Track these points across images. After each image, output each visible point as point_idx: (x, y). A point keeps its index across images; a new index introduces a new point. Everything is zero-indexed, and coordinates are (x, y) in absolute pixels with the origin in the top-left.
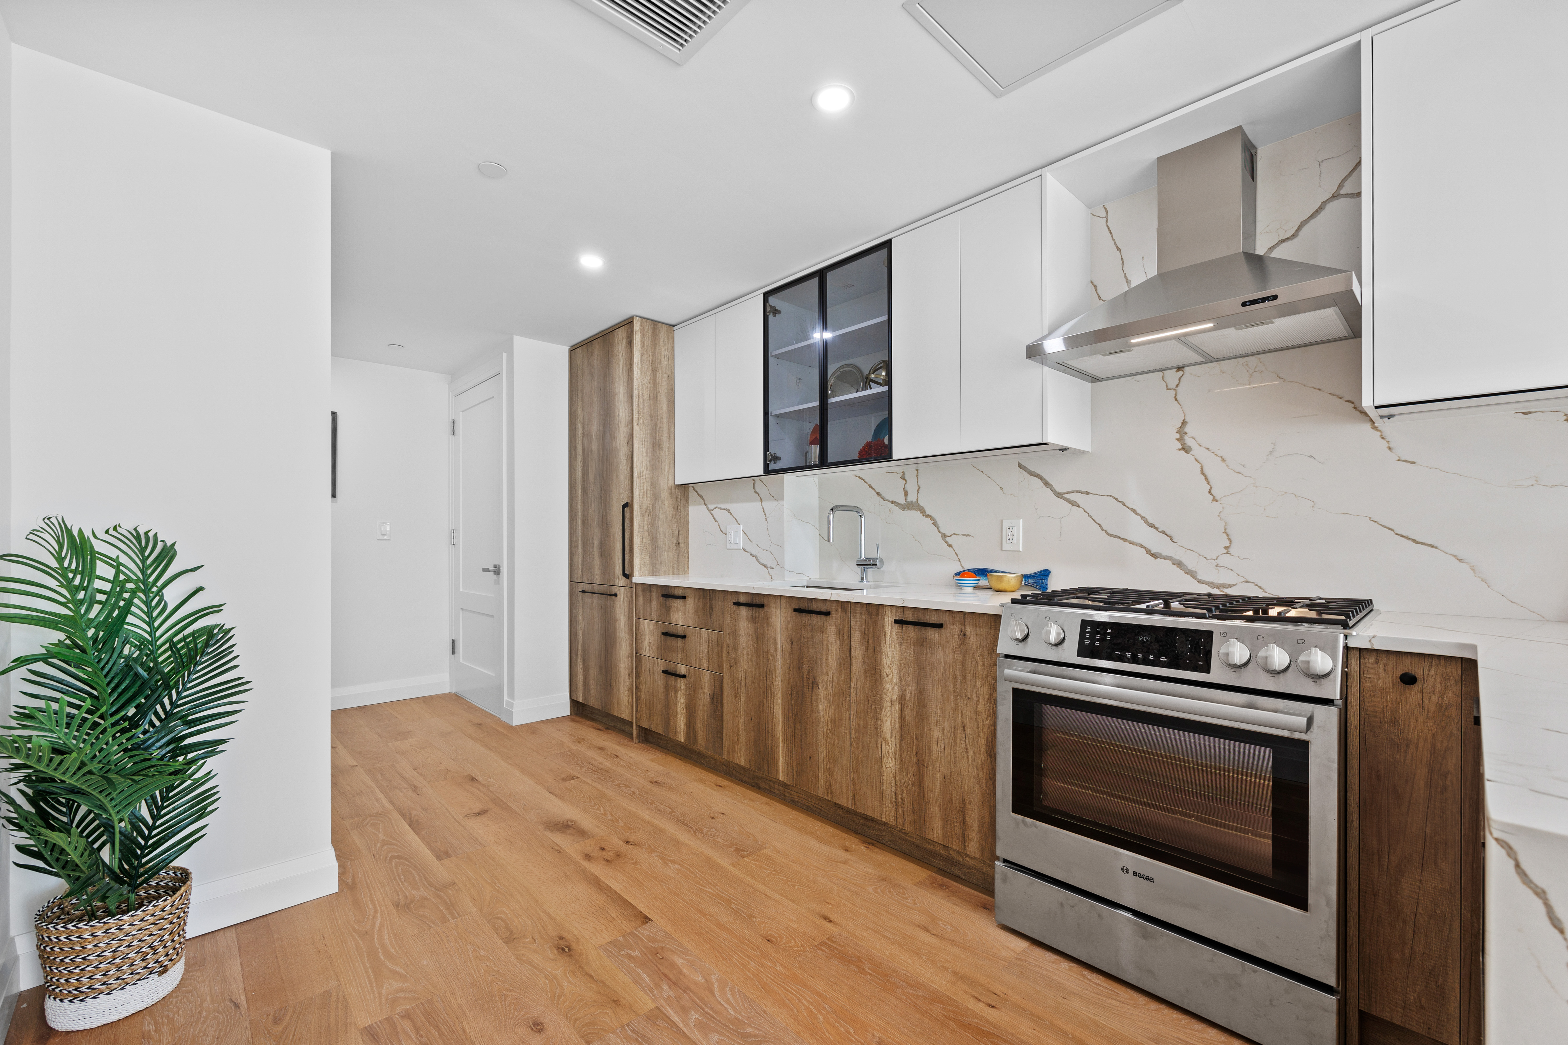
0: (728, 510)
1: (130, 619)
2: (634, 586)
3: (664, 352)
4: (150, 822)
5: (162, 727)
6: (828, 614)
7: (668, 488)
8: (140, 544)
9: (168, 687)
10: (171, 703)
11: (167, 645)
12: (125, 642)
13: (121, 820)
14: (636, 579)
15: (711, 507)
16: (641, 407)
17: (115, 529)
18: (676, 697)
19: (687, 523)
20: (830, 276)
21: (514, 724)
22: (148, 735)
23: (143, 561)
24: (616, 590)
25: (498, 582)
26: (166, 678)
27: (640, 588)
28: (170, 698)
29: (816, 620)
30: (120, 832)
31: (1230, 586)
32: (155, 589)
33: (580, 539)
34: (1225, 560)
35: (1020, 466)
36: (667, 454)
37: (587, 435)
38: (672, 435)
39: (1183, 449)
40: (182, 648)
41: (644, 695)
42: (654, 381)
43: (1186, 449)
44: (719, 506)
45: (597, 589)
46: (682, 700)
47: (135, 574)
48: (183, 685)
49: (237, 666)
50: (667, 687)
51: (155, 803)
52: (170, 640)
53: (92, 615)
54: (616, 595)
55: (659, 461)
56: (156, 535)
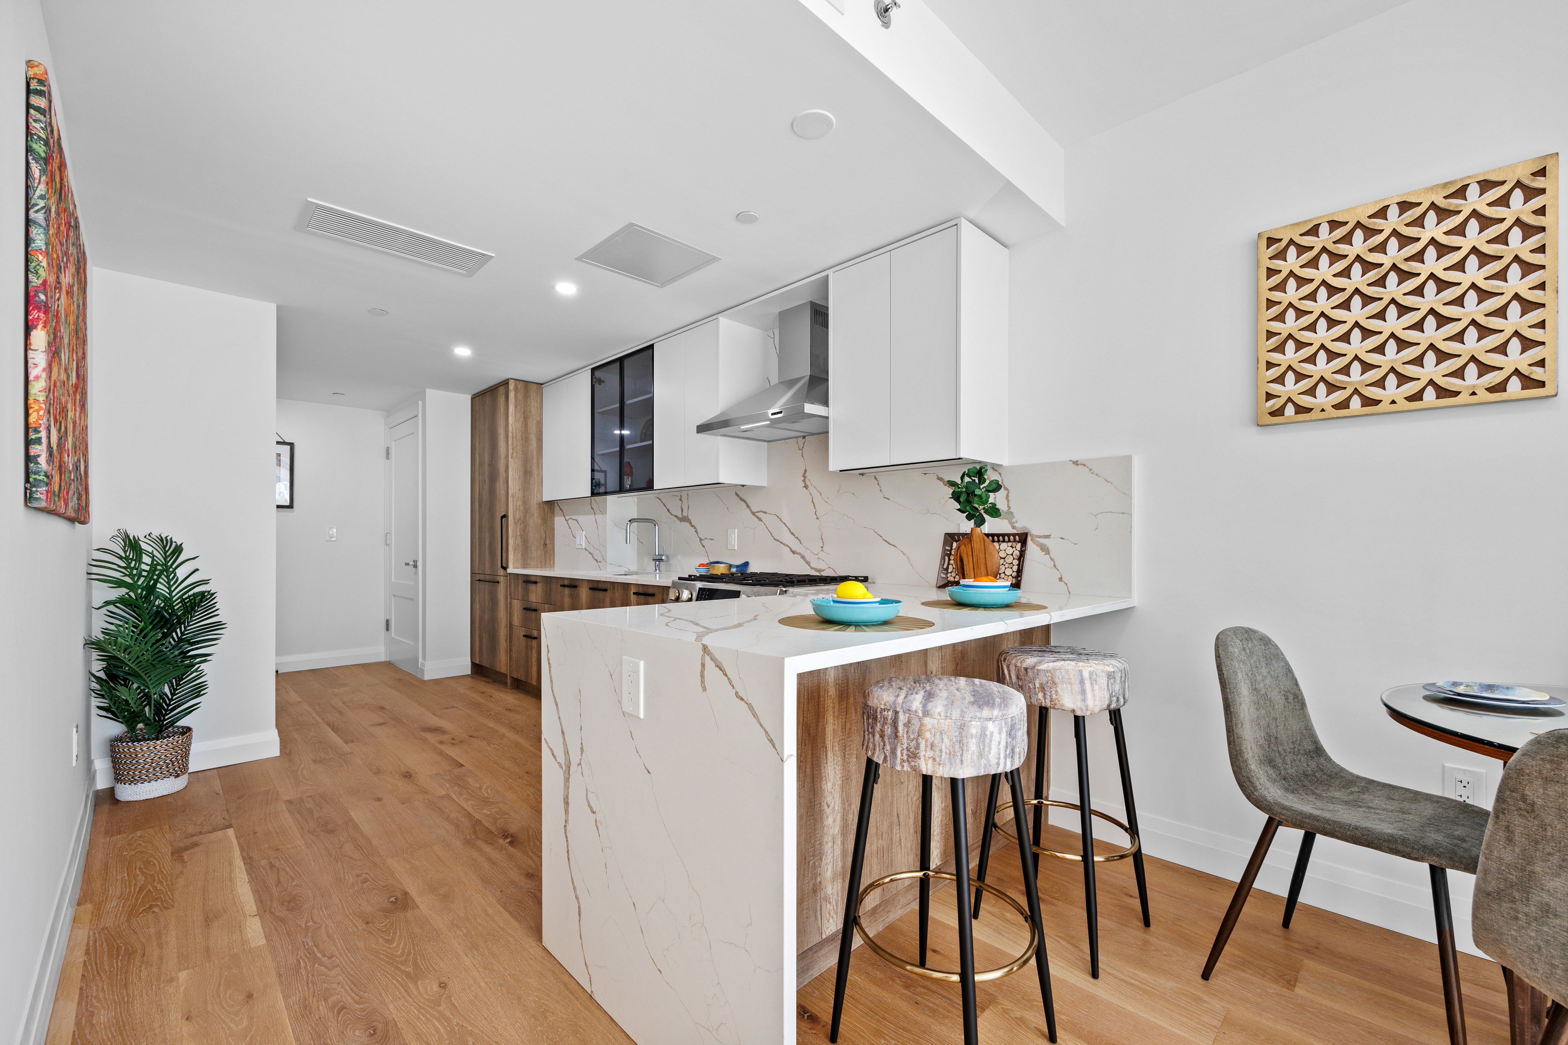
0: (577, 520)
1: (159, 585)
2: (508, 575)
3: (534, 404)
4: (170, 697)
5: (177, 645)
6: (606, 590)
7: (537, 504)
8: (163, 544)
9: (180, 623)
10: (181, 633)
11: (180, 600)
12: (157, 598)
13: (155, 694)
14: (509, 571)
15: (567, 518)
16: (515, 445)
17: (149, 535)
18: (532, 653)
19: (553, 530)
20: (627, 362)
21: (426, 679)
22: (168, 649)
23: (165, 553)
24: (498, 579)
25: (416, 573)
26: (179, 618)
27: (512, 577)
28: (181, 630)
29: (601, 594)
30: (154, 700)
31: (823, 570)
32: (171, 570)
33: (477, 541)
34: (821, 555)
35: (736, 494)
36: (536, 479)
37: (481, 464)
38: (540, 465)
39: (805, 487)
40: (188, 602)
41: (514, 654)
42: (526, 425)
43: (806, 487)
44: (572, 517)
45: (488, 578)
46: (535, 655)
47: (161, 561)
48: (188, 623)
49: (218, 615)
50: (527, 647)
51: (173, 686)
52: (180, 597)
53: (140, 583)
54: (498, 582)
55: (529, 484)
56: (171, 539)
